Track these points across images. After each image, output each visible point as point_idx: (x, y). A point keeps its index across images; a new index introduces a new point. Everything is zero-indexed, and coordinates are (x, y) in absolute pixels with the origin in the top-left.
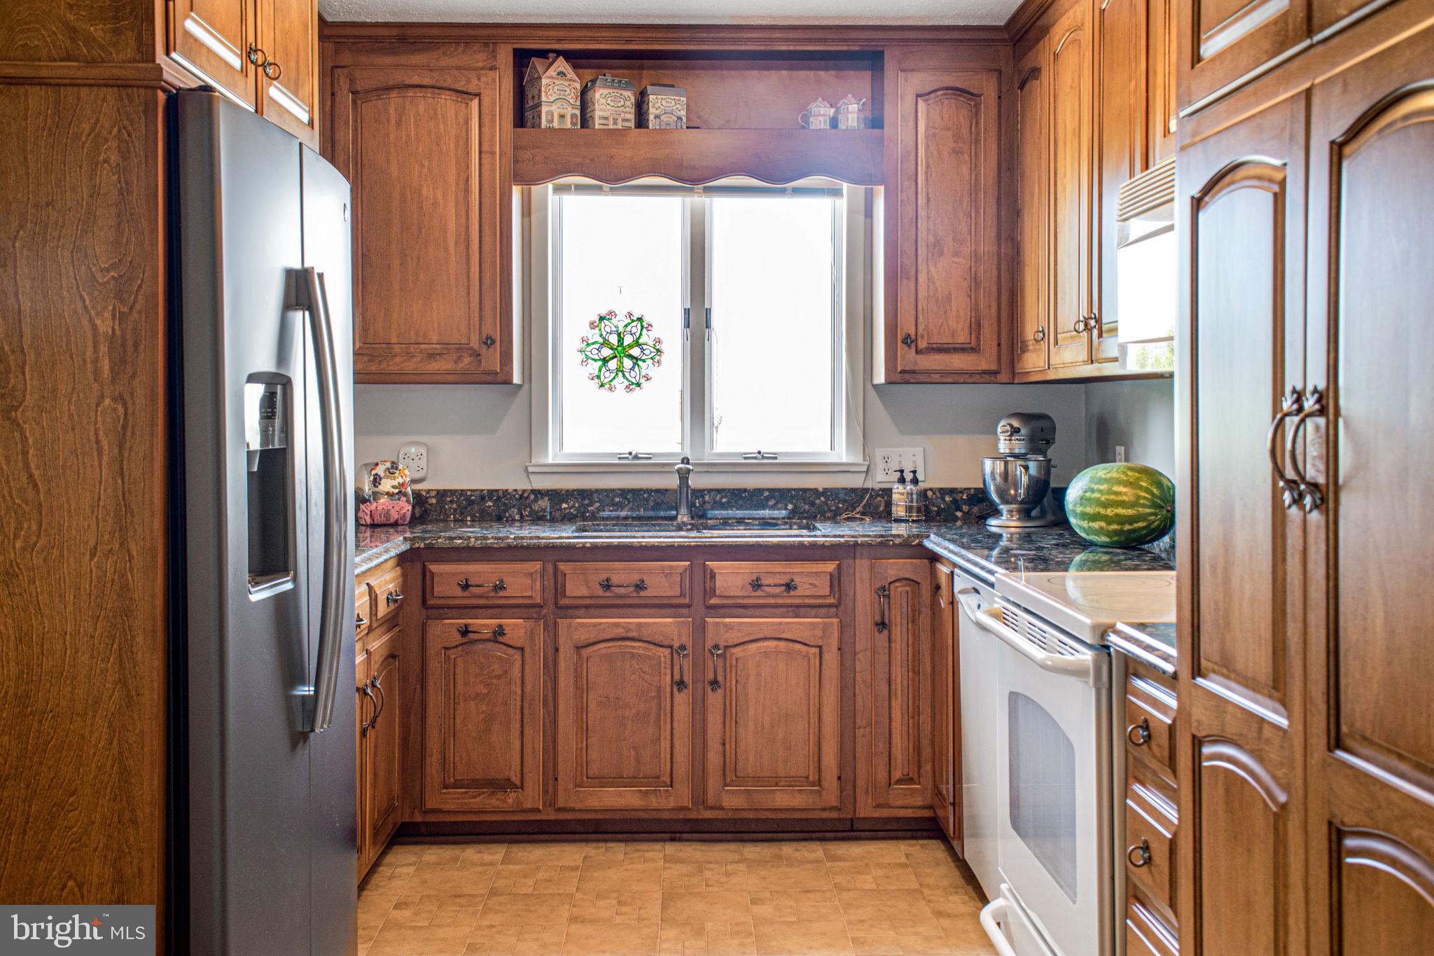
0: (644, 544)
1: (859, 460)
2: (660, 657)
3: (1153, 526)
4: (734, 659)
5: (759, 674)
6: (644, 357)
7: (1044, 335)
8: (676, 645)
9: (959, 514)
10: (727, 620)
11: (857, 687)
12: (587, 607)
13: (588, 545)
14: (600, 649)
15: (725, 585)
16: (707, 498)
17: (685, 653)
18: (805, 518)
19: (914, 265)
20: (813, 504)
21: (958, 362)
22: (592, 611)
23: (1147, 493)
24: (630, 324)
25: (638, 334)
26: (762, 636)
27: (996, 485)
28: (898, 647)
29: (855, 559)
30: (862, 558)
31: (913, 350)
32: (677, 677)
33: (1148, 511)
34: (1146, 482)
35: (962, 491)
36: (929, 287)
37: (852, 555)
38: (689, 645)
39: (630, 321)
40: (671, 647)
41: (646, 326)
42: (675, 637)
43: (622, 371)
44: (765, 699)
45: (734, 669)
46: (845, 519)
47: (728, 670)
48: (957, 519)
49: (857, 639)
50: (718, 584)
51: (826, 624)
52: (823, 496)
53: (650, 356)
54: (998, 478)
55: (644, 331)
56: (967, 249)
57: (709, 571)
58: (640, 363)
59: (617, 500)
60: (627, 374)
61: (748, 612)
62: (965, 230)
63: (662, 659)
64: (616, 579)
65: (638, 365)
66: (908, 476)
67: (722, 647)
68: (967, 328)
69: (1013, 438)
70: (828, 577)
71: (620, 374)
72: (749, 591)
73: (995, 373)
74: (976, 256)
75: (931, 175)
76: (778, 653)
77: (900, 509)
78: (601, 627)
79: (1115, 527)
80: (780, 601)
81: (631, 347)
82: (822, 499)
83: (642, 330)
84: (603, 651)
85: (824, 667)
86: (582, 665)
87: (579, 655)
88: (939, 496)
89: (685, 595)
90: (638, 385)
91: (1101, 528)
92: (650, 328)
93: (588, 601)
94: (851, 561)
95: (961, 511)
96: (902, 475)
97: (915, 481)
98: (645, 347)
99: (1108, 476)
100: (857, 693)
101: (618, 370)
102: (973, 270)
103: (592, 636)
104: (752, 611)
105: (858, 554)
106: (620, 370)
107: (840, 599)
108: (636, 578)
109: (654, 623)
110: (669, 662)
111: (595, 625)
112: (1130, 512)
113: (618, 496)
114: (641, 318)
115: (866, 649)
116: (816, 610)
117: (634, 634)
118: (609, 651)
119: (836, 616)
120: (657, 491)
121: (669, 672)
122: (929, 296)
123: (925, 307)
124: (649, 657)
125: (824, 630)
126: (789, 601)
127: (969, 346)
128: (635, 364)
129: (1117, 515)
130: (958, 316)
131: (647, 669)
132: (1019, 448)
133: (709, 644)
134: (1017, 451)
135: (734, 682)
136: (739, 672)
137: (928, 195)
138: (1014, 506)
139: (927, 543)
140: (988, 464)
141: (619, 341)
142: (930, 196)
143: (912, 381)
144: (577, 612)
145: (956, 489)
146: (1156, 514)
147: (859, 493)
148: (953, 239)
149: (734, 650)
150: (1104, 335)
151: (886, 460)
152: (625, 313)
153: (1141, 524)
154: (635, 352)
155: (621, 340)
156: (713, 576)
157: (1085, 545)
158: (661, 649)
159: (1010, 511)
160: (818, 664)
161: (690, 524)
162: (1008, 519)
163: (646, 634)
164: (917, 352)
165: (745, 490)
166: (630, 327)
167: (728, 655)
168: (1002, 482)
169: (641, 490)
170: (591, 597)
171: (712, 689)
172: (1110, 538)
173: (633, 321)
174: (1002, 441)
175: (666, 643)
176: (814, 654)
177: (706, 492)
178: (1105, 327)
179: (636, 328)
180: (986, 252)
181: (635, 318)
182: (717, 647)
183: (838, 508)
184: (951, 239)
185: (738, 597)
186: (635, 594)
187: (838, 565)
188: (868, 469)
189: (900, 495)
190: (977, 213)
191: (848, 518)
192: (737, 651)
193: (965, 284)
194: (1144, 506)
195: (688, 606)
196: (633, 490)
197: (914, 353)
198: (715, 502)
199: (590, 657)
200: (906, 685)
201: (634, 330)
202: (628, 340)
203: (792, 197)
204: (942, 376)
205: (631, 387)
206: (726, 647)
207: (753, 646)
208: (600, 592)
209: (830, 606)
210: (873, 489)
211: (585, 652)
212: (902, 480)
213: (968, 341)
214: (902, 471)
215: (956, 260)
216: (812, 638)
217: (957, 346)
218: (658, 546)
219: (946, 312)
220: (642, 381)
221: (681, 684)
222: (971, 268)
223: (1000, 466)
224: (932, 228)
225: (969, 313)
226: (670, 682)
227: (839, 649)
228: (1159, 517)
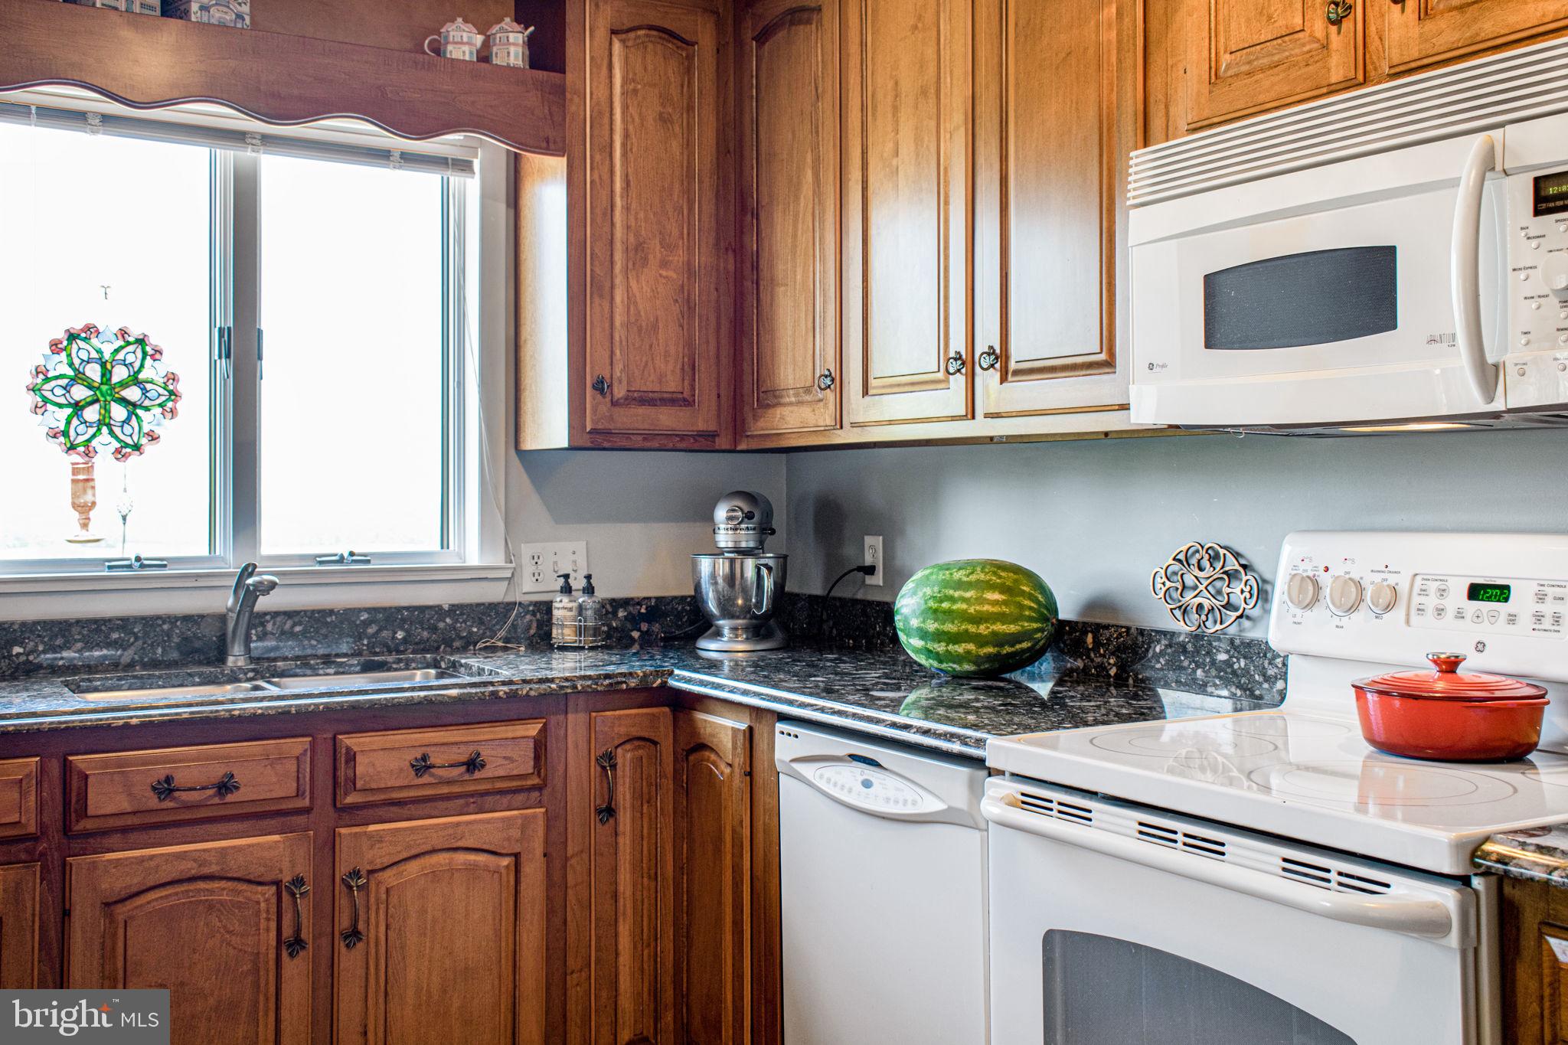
0: (236, 713)
1: (497, 559)
2: (258, 903)
3: (1038, 647)
4: (383, 889)
5: (423, 911)
6: (147, 403)
7: (833, 380)
8: (287, 878)
9: (636, 634)
10: (372, 828)
11: (568, 909)
12: (125, 830)
13: (134, 721)
14: (149, 903)
15: (371, 770)
16: (269, 627)
17: (303, 890)
18: (427, 651)
19: (609, 278)
20: (434, 629)
21: (668, 419)
22: (133, 837)
23: (1033, 602)
24: (122, 348)
25: (137, 365)
26: (429, 848)
27: (717, 591)
28: (625, 842)
29: (566, 713)
30: (577, 711)
31: (608, 399)
32: (287, 932)
33: (1035, 625)
34: (1029, 586)
35: (639, 602)
36: (629, 308)
37: (563, 707)
38: (309, 878)
39: (122, 343)
40: (277, 883)
41: (152, 352)
42: (286, 865)
43: (109, 425)
44: (432, 949)
45: (382, 907)
46: (480, 649)
47: (373, 908)
48: (633, 640)
49: (569, 836)
50: (360, 770)
51: (525, 817)
52: (449, 616)
53: (158, 401)
54: (720, 581)
55: (149, 361)
56: (679, 257)
57: (344, 750)
58: (139, 412)
59: (115, 636)
60: (117, 430)
61: (405, 811)
62: (675, 232)
63: (263, 905)
64: (181, 778)
65: (137, 416)
66: (578, 583)
67: (363, 873)
68: (678, 371)
69: (743, 526)
70: (532, 745)
71: (105, 430)
72: (410, 778)
73: (712, 436)
74: (689, 269)
75: (631, 149)
76: (452, 871)
77: (567, 631)
78: (152, 864)
79: (990, 650)
80: (456, 789)
81: (124, 385)
82: (448, 620)
83: (144, 359)
84: (157, 905)
85: (523, 886)
86: (114, 935)
87: (111, 918)
88: (610, 610)
89: (304, 793)
90: (137, 447)
91: (968, 652)
92: (157, 356)
93: (130, 821)
94: (561, 717)
95: (639, 630)
96: (567, 582)
97: (589, 590)
98: (149, 386)
99: (973, 578)
100: (568, 919)
101: (100, 423)
102: (686, 288)
103: (135, 881)
104: (412, 809)
105: (571, 704)
106: (104, 422)
107: (545, 780)
108: (217, 772)
109: (249, 846)
110: (274, 909)
111: (141, 860)
112: (1012, 628)
113: (118, 628)
114: (143, 340)
115: (582, 852)
116: (509, 797)
117: (214, 869)
118: (165, 904)
119: (540, 805)
120: (187, 618)
121: (273, 925)
122: (628, 321)
123: (623, 338)
124: (239, 906)
125: (523, 828)
126: (472, 788)
127: (680, 396)
128: (131, 414)
129: (994, 634)
130: (667, 354)
131: (237, 927)
132: (747, 541)
133: (342, 869)
134: (743, 545)
135: (382, 928)
136: (391, 910)
137: (627, 176)
138: (740, 621)
139: (673, 683)
140: (705, 564)
141: (103, 375)
142: (631, 178)
143: (606, 445)
144: (107, 842)
145: (632, 599)
146: (1041, 630)
147: (499, 611)
148: (661, 244)
149: (380, 876)
150: (1010, 378)
151: (536, 559)
152: (115, 329)
153: (1025, 645)
154: (133, 394)
155: (106, 374)
156: (351, 757)
157: (927, 675)
158: (260, 888)
159: (734, 629)
160: (512, 882)
161: (253, 670)
162: (731, 640)
163: (234, 867)
164: (614, 403)
165: (331, 612)
166: (123, 352)
167: (373, 886)
168: (727, 588)
169: (159, 617)
170: (134, 813)
171: (348, 946)
172: (978, 666)
173: (129, 344)
174: (722, 532)
175: (268, 878)
176: (507, 867)
177: (268, 617)
178: (1013, 366)
179: (132, 356)
180: (703, 266)
181: (131, 339)
182: (356, 874)
183: (471, 633)
184: (657, 241)
185: (393, 788)
186: (216, 800)
187: (545, 724)
188: (513, 574)
189: (563, 609)
190: (691, 209)
191: (486, 647)
192: (389, 877)
193: (676, 309)
194: (1031, 619)
195: (307, 811)
196: (143, 618)
197: (609, 404)
198: (283, 633)
199: (132, 918)
200: (639, 898)
201: (130, 358)
202: (120, 374)
203: (400, 168)
204: (645, 439)
205: (124, 451)
206: (371, 872)
207: (413, 867)
208: (153, 802)
209: (533, 788)
210: (520, 603)
211: (122, 911)
212: (567, 589)
213: (680, 389)
214: (566, 577)
215: (664, 273)
216: (506, 844)
217: (665, 395)
218: (262, 715)
219: (651, 346)
220: (144, 441)
221: (296, 944)
222: (682, 286)
223: (723, 567)
224: (633, 224)
225: (681, 350)
226: (274, 943)
227: (545, 855)
228: (1046, 633)
